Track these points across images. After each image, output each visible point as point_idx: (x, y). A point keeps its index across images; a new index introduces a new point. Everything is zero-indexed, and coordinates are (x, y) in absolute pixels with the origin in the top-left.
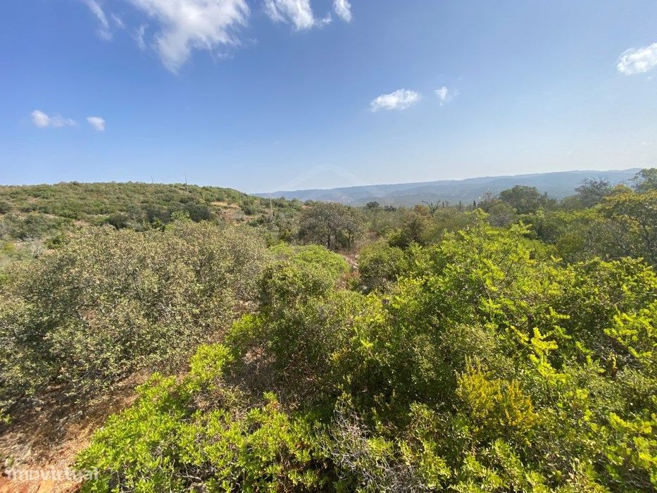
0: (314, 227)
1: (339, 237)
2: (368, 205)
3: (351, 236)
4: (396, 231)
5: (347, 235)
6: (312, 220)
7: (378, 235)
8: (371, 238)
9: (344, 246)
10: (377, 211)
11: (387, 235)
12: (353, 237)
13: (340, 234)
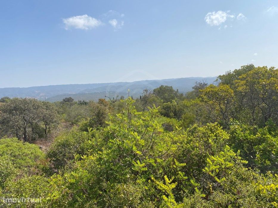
0: (8, 122)
1: (35, 128)
2: (64, 100)
3: (48, 127)
4: (86, 119)
5: (44, 127)
6: (6, 115)
7: (72, 124)
8: (67, 127)
9: (41, 136)
10: (71, 105)
11: (79, 123)
12: (49, 128)
13: (37, 126)
